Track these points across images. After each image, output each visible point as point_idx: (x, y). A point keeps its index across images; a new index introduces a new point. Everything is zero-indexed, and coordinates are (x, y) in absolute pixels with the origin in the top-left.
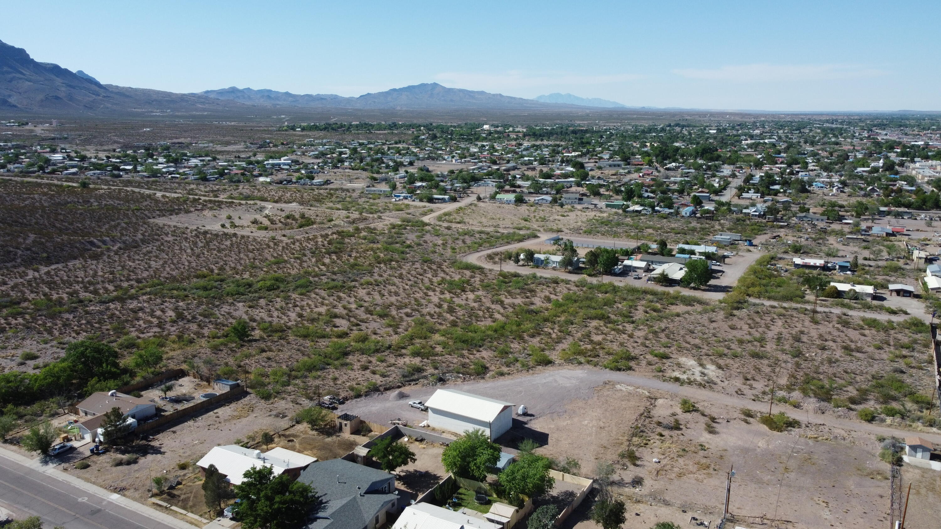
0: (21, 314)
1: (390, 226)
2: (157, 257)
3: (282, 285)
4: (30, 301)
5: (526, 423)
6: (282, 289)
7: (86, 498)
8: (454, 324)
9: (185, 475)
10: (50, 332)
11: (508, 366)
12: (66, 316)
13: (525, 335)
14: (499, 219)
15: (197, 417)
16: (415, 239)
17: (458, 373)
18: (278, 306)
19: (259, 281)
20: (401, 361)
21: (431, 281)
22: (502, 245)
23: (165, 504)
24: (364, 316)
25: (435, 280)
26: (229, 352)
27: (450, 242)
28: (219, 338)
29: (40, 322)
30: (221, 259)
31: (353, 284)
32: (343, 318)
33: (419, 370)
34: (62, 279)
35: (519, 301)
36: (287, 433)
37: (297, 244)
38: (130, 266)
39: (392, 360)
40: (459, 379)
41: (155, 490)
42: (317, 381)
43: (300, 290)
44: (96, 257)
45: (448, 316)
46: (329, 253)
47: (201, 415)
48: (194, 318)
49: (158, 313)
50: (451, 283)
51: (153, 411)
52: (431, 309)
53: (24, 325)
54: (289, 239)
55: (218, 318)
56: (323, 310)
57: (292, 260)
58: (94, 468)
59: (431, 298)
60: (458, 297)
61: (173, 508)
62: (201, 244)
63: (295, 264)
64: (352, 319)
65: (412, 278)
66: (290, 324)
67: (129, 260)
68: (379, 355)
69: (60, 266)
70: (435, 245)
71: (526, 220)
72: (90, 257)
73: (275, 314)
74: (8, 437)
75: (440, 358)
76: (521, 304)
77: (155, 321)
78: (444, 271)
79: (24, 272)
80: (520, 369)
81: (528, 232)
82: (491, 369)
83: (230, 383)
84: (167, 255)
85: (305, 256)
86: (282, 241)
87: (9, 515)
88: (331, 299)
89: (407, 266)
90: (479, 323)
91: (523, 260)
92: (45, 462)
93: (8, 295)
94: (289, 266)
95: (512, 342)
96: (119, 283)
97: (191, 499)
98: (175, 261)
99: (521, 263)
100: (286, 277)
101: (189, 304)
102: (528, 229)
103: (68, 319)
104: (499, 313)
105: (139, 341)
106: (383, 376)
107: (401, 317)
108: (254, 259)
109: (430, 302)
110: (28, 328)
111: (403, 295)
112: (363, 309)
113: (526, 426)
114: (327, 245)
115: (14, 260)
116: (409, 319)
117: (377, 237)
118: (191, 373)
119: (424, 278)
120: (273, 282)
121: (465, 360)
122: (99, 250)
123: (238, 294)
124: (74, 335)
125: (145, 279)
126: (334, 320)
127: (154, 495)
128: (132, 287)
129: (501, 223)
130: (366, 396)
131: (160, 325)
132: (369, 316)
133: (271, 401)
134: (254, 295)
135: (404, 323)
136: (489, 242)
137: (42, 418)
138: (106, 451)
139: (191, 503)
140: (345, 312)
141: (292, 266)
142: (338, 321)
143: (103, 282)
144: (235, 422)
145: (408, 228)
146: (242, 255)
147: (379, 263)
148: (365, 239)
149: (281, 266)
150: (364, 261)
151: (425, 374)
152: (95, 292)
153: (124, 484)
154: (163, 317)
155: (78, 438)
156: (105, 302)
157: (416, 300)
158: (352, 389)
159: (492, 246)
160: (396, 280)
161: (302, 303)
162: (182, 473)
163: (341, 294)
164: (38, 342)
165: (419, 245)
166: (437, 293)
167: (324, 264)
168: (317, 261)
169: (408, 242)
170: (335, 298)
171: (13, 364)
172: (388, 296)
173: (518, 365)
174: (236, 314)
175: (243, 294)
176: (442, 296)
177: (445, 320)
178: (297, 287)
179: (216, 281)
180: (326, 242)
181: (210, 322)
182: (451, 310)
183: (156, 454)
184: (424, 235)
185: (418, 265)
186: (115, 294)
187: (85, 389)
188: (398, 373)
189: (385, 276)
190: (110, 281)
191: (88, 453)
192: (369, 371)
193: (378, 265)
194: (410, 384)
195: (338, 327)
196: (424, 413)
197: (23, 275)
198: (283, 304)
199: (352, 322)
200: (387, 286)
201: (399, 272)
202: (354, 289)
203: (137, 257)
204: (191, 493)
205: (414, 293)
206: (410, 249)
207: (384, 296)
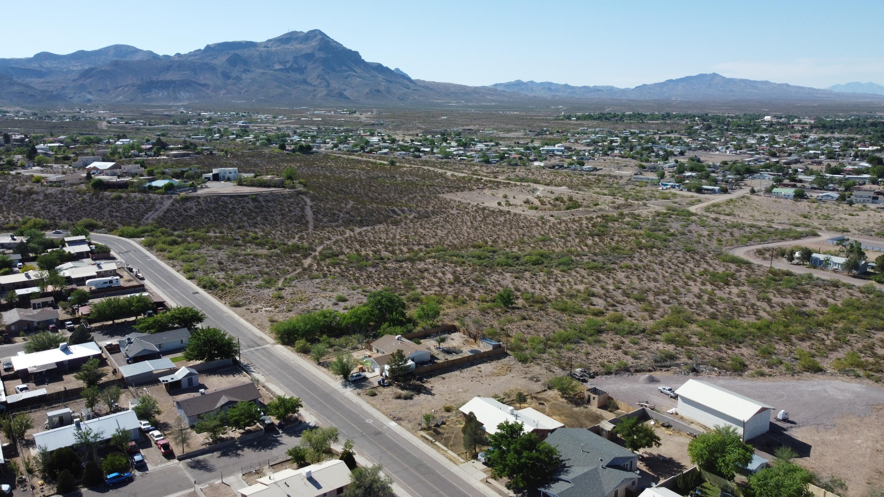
0: (338, 264)
1: (654, 214)
2: (443, 226)
3: (545, 261)
4: (345, 255)
5: (785, 430)
6: (545, 264)
7: (372, 421)
8: (713, 317)
9: (449, 417)
10: (358, 282)
11: (770, 367)
12: (370, 269)
13: (793, 337)
14: (774, 214)
15: (463, 368)
16: (680, 228)
17: (714, 366)
18: (541, 279)
19: (525, 256)
20: (654, 346)
21: (692, 271)
22: (774, 241)
23: (431, 438)
24: (621, 298)
25: (696, 270)
26: (495, 316)
27: (716, 233)
28: (487, 302)
29: (351, 272)
30: (495, 233)
31: (613, 266)
32: (600, 298)
33: (672, 357)
34: (369, 240)
35: (789, 301)
36: (539, 396)
37: (563, 224)
38: (421, 233)
39: (645, 344)
40: (714, 373)
41: (424, 425)
42: (570, 353)
43: (561, 267)
44: (396, 223)
45: (708, 307)
46: (592, 235)
47: (467, 367)
48: (468, 282)
49: (440, 275)
50: (713, 275)
51: (429, 358)
52: (690, 298)
53: (340, 274)
54: (556, 219)
55: (488, 285)
56: (582, 287)
57: (558, 239)
58: (379, 397)
59: (691, 287)
60: (720, 289)
61: (437, 443)
62: (479, 219)
63: (560, 243)
64: (609, 300)
65: (672, 266)
66: (550, 297)
67: (421, 228)
68: (633, 337)
69: (369, 228)
70: (701, 235)
71: (805, 217)
72: (391, 223)
73: (538, 286)
74: (321, 361)
75: (695, 348)
76: (791, 304)
77: (437, 281)
78: (707, 263)
79: (343, 231)
80: (784, 372)
81: (807, 229)
82: (750, 367)
83: (493, 343)
84: (451, 225)
85: (570, 236)
86: (549, 221)
87: (317, 423)
88: (590, 278)
89: (668, 254)
90: (740, 318)
91: (798, 258)
92: (345, 386)
93: (331, 248)
94: (554, 244)
95: (777, 343)
96: (411, 246)
97: (452, 439)
98: (457, 232)
99: (795, 261)
100: (550, 254)
101: (465, 270)
102: (808, 226)
103: (371, 272)
104: (765, 311)
105: (423, 296)
106: (635, 357)
107: (658, 303)
108: (523, 235)
109: (689, 291)
110: (342, 276)
111: (662, 281)
112: (620, 291)
113: (785, 432)
114: (590, 227)
115: (337, 221)
116: (666, 306)
117: (641, 224)
118: (462, 329)
119: (686, 267)
120: (538, 257)
121: (722, 354)
122: (399, 217)
123: (507, 265)
124: (374, 285)
125: (432, 245)
126: (592, 298)
127: (423, 429)
128: (421, 250)
129: (776, 218)
130: (616, 374)
131: (440, 285)
132: (626, 298)
133: (527, 365)
134: (520, 267)
135: (661, 310)
136: (759, 237)
137: (346, 349)
138: (389, 385)
139: (451, 442)
140: (602, 292)
141: (557, 244)
142: (595, 300)
143: (399, 244)
144: (494, 378)
145: (673, 216)
146: (513, 231)
147: (641, 248)
148: (628, 224)
149: (547, 243)
150: (625, 245)
151: (678, 362)
152: (393, 252)
153: (401, 415)
154: (444, 279)
155: (370, 370)
156: (399, 261)
157: (675, 288)
158: (603, 365)
159: (763, 241)
160: (656, 267)
161: (563, 279)
162: (447, 414)
163: (601, 275)
164: (348, 288)
165: (683, 234)
166: (698, 284)
167: (586, 245)
168: (580, 242)
169: (672, 231)
170: (595, 278)
171: (330, 303)
172: (646, 282)
173: (782, 368)
174: (504, 283)
175: (511, 266)
176: (703, 287)
177: (704, 311)
178: (560, 264)
179: (489, 252)
180: (590, 225)
181: (481, 287)
182: (712, 302)
183: (428, 394)
184: (689, 224)
185: (680, 254)
186: (408, 255)
187: (378, 331)
188: (650, 358)
189: (646, 261)
190: (405, 244)
191: (376, 384)
192: (621, 350)
193: (639, 251)
194: (661, 370)
195: (595, 305)
196: (673, 400)
197: (343, 233)
198: (546, 278)
199: (609, 302)
200: (646, 271)
201: (660, 259)
202: (613, 271)
203: (427, 226)
204: (453, 433)
205: (673, 282)
206: (674, 237)
207: (642, 280)
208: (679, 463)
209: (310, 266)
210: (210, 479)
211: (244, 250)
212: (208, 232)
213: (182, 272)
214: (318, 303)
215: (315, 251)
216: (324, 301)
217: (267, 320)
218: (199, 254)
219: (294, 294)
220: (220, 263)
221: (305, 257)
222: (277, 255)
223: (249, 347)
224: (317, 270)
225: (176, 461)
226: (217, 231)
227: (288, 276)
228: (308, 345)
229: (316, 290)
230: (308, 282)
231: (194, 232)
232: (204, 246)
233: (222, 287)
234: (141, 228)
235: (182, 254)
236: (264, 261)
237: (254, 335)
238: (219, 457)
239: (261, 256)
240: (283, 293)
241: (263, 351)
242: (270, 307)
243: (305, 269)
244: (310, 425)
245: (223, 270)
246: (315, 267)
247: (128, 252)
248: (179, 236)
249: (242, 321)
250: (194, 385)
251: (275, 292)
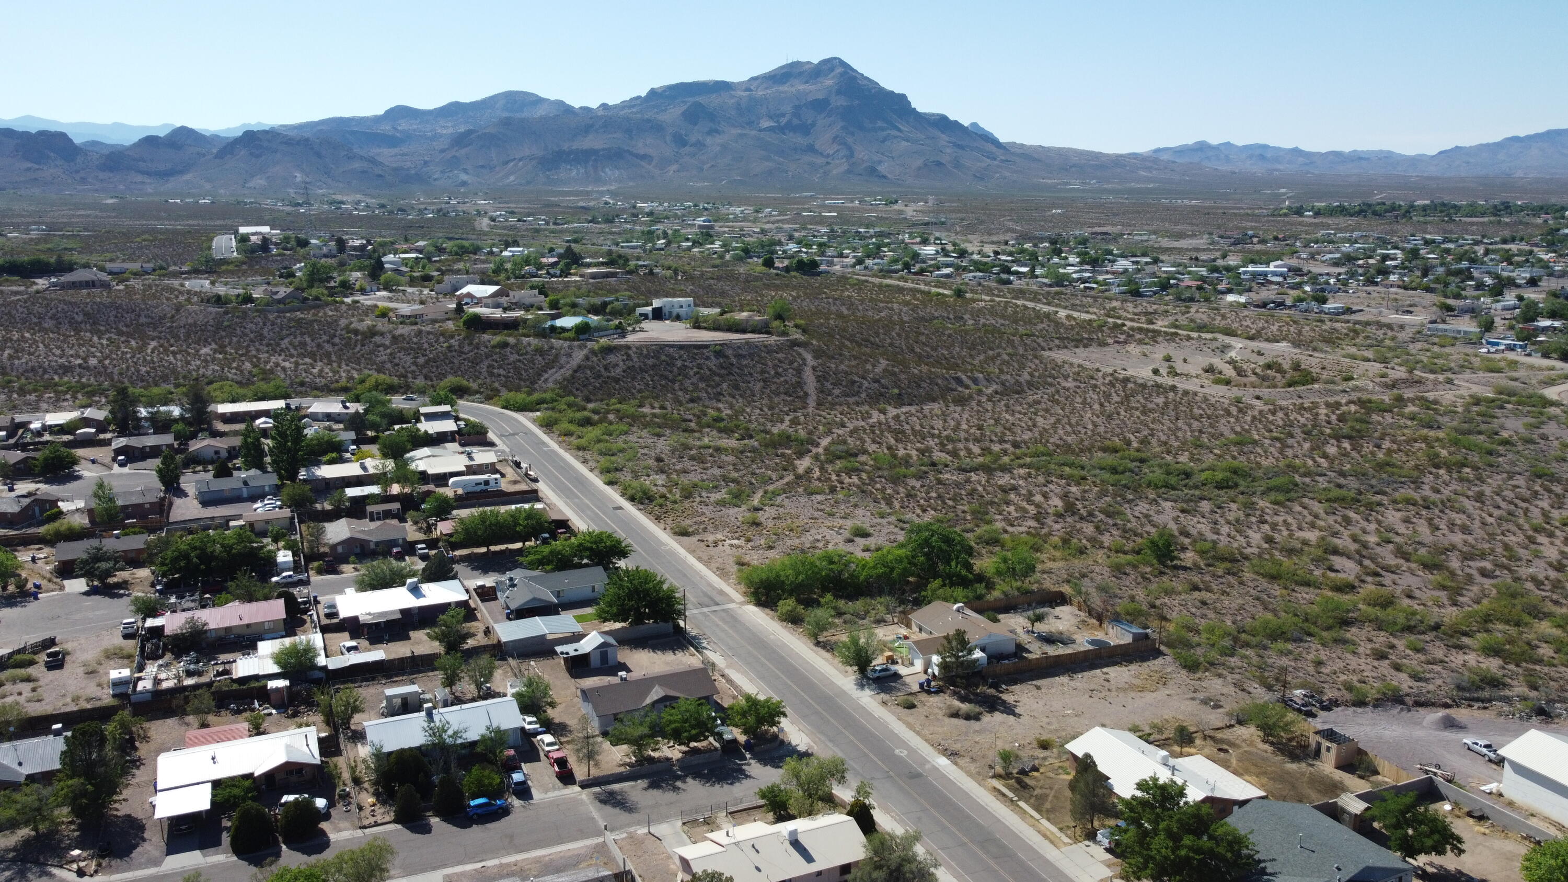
0: (857, 471)
1: (1468, 400)
2: (1047, 410)
3: (1242, 483)
4: (870, 454)
6: (1241, 489)
7: (906, 752)
9: (1045, 758)
10: (889, 504)
12: (912, 482)
15: (1075, 672)
16: (1522, 430)
18: (1231, 517)
19: (1203, 471)
20: (1457, 659)
23: (1010, 794)
24: (1392, 561)
25: (1555, 514)
26: (1140, 580)
28: (1125, 553)
29: (878, 486)
30: (1146, 425)
31: (1378, 498)
32: (1349, 558)
33: (1495, 683)
34: (913, 429)
36: (1219, 735)
37: (1280, 414)
38: (1007, 421)
39: (1439, 652)
41: (999, 769)
42: (1284, 659)
43: (1273, 496)
44: (961, 401)
46: (1338, 437)
47: (1083, 671)
48: (1091, 514)
49: (1038, 498)
51: (1012, 648)
52: (1539, 569)
53: (858, 487)
54: (1266, 404)
55: (1129, 521)
56: (1312, 536)
57: (1267, 442)
58: (920, 711)
59: (1542, 548)
61: (1021, 804)
62: (1116, 398)
63: (1272, 449)
64: (1367, 562)
65: (1503, 505)
66: (1248, 551)
67: (1007, 411)
68: (1413, 637)
69: (913, 409)
72: (954, 401)
73: (1225, 529)
74: (821, 639)
75: (1546, 669)
77: (1032, 510)
79: (867, 412)
83: (1135, 630)
84: (1063, 409)
85: (1292, 436)
86: (1252, 407)
87: (810, 747)
88: (1331, 520)
89: (1496, 480)
92: (861, 686)
93: (845, 442)
94: (1259, 450)
96: (988, 444)
97: (1050, 798)
98: (1073, 421)
100: (1251, 469)
101: (1085, 491)
103: (913, 488)
105: (1006, 536)
106: (1415, 677)
107: (1470, 575)
108: (1200, 431)
109: (1538, 554)
110: (863, 492)
111: (1479, 533)
112: (1391, 546)
114: (1335, 422)
116: (1487, 582)
117: (1439, 418)
118: (1075, 600)
119: (1532, 508)
120: (1228, 474)
122: (967, 391)
123: (1166, 487)
124: (918, 511)
125: (1025, 443)
126: (1332, 557)
127: (996, 776)
128: (1005, 452)
130: (1375, 706)
131: (1039, 518)
132: (1401, 561)
133: (1197, 675)
134: (1192, 492)
135: (1475, 589)
137: (864, 622)
138: (939, 691)
139: (1048, 805)
140: (1353, 547)
141: (1265, 452)
142: (1337, 561)
143: (967, 440)
144: (1133, 694)
145: (1509, 406)
146: (1180, 423)
147: (1437, 467)
148: (1413, 419)
149: (1246, 449)
150: (1404, 459)
151: (1507, 693)
152: (954, 454)
153: (957, 747)
154: (1045, 506)
155: (906, 662)
156: (965, 471)
157: (1506, 547)
158: (1349, 687)
160: (1468, 504)
161: (1276, 518)
162: (1041, 753)
163: (1351, 514)
164: (872, 514)
165: (1529, 441)
166: (1558, 542)
167: (1325, 456)
168: (1312, 449)
169: (1505, 434)
170: (1339, 519)
171: (840, 539)
172: (1446, 532)
174: (1159, 519)
175: (1174, 489)
178: (1270, 489)
179: (1133, 461)
180: (1334, 417)
181: (1115, 525)
183: (1008, 714)
184: (1543, 423)
185: (1520, 481)
186: (981, 459)
187: (923, 593)
188: (1448, 680)
189: (1446, 492)
190: (977, 440)
191: (916, 688)
192: (1387, 662)
193: (1434, 470)
194: (1472, 706)
195: (1337, 571)
196: (1494, 766)
197: (866, 416)
198: (1241, 514)
199: (1366, 567)
200: (1447, 511)
201: (1477, 489)
202: (1378, 508)
203: (1018, 408)
204: (1051, 788)
205: (1503, 534)
206: (1508, 447)
207: (1438, 529)
209: (809, 471)
210: (629, 825)
211: (699, 439)
212: (641, 406)
213: (597, 471)
214: (819, 537)
215: (818, 445)
216: (829, 534)
217: (731, 561)
218: (626, 442)
219: (779, 518)
220: (659, 460)
221: (800, 455)
222: (753, 450)
223: (702, 605)
224: (819, 479)
225: (577, 788)
226: (656, 405)
227: (771, 488)
228: (800, 608)
229: (817, 514)
230: (803, 500)
231: (618, 406)
232: (635, 429)
233: (661, 501)
234: (536, 396)
235: (599, 441)
236: (731, 459)
237: (710, 585)
238: (645, 789)
239: (726, 450)
240: (761, 516)
241: (724, 614)
242: (738, 539)
243: (798, 477)
244: (799, 748)
245: (663, 472)
246: (817, 473)
247: (514, 434)
248: (595, 412)
249: (691, 560)
250: (611, 663)
251: (748, 515)
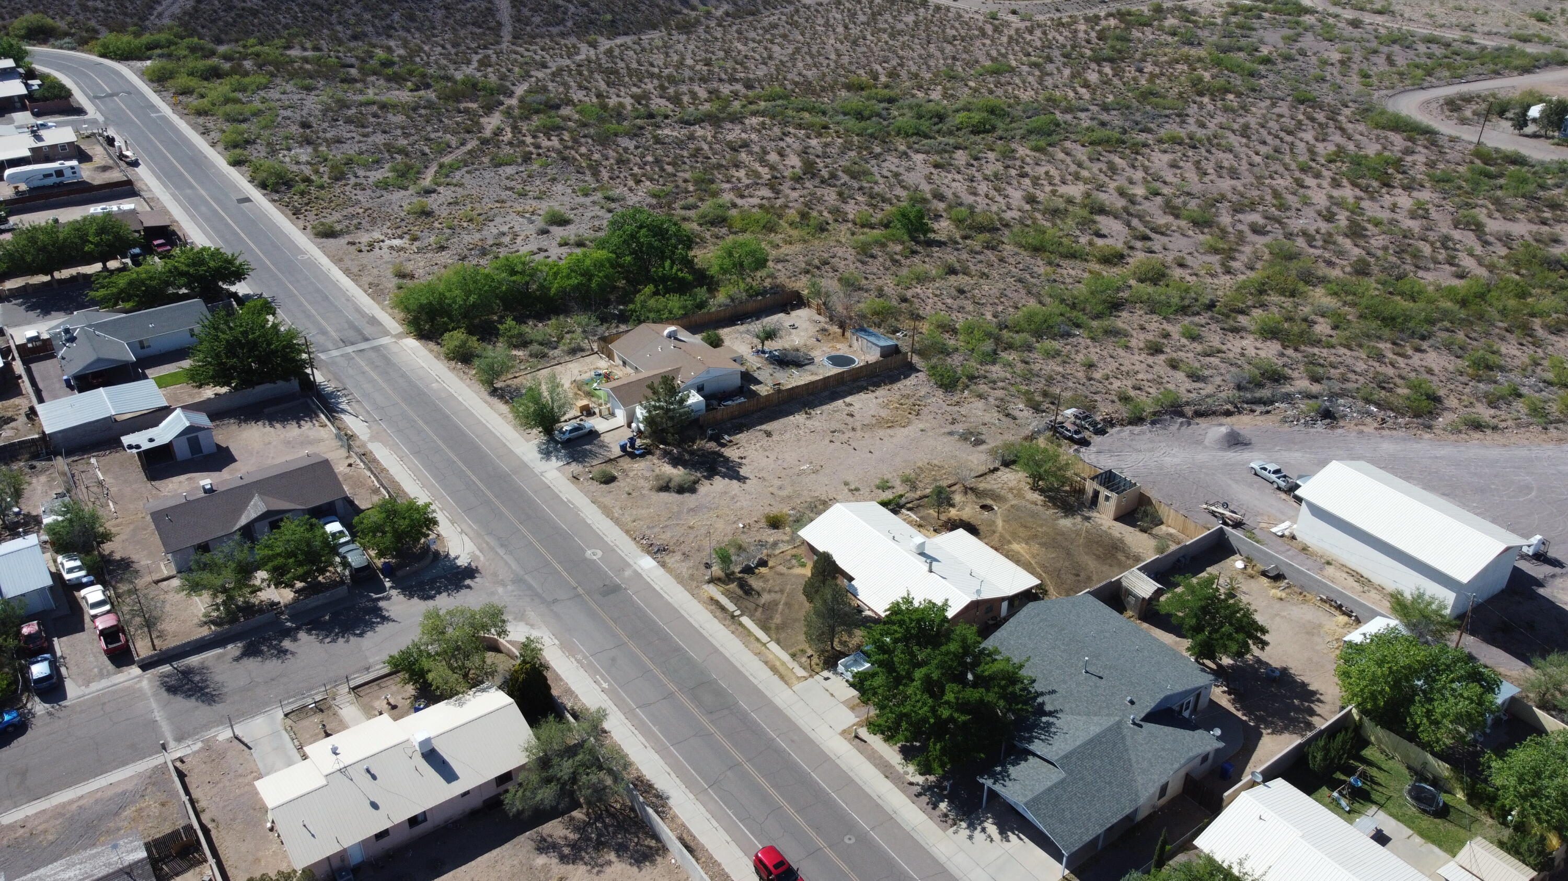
0: (558, 128)
1: (1227, 9)
2: (784, 36)
3: (1000, 125)
4: (575, 105)
5: (1540, 584)
6: (999, 133)
7: (600, 553)
8: (1362, 270)
9: (775, 544)
10: (596, 174)
11: (1492, 403)
12: (625, 142)
13: (1537, 323)
14: (1475, 11)
15: (813, 406)
16: (1281, 44)
17: (1368, 401)
18: (989, 170)
19: (957, 111)
20: (1235, 345)
21: (1311, 151)
22: (1480, 77)
23: (731, 607)
24: (1162, 220)
25: (1320, 148)
26: (888, 263)
27: (1357, 56)
28: (872, 227)
29: (583, 150)
30: (895, 52)
31: (1143, 137)
32: (1116, 218)
33: (1277, 378)
34: (628, 68)
35: (1521, 228)
36: (982, 485)
37: (1038, 33)
38: (739, 52)
39: (1214, 339)
40: (1369, 420)
41: (716, 570)
42: (1051, 362)
43: (1034, 140)
44: (687, 28)
45: (1347, 244)
46: (1099, 61)
47: (822, 404)
48: (833, 176)
49: (773, 157)
50: (1357, 162)
51: (737, 381)
52: (1307, 221)
53: (559, 152)
54: (1022, 20)
55: (876, 183)
56: (1075, 191)
57: (1025, 68)
58: (622, 484)
59: (1309, 193)
60: (1372, 198)
61: (745, 620)
62: (862, 18)
63: (1030, 79)
64: (1135, 222)
65: (1269, 139)
66: (1008, 215)
67: (739, 40)
68: (1187, 320)
69: (628, 40)
70: (1325, 63)
71: (1541, 19)
72: (678, 28)
73: (983, 188)
74: (498, 385)
75: (1325, 352)
76: (1528, 237)
77: (764, 172)
78: (1342, 130)
79: (574, 46)
80: (1525, 419)
81: (1547, 50)
82: (1447, 403)
83: (883, 343)
84: (803, 34)
85: (1051, 61)
86: (1008, 24)
87: (474, 557)
88: (1095, 167)
89: (1260, 108)
90: (1421, 273)
91: (1534, 120)
92: (546, 454)
93: (545, 89)
94: (1017, 80)
95: (1502, 339)
96: (715, 85)
97: (781, 607)
98: (814, 50)
99: (1531, 129)
100: (1010, 106)
101: (826, 145)
102: (1547, 41)
103: (626, 150)
104: (1471, 254)
105: (734, 212)
106: (1194, 377)
107: (1241, 232)
108: (954, 58)
109: (1307, 202)
110: (564, 159)
111: (1248, 178)
112: (1159, 199)
113: (1541, 591)
114: (1095, 40)
115: (562, 22)
116: (1260, 240)
117: (1199, 32)
118: (814, 302)
119: (1297, 142)
120: (985, 114)
121: (1382, 369)
122: (693, 14)
123: (917, 134)
124: (631, 183)
125: (759, 81)
126: (1097, 218)
127: (713, 580)
128: (736, 94)
129: (1479, 20)
130: (1153, 423)
131: (774, 185)
132: (1170, 219)
133: (956, 399)
134: (945, 140)
135: (1248, 249)
136: (1449, 67)
137: (556, 352)
138: (647, 452)
139: (778, 619)
140: (1121, 203)
141: (1024, 82)
142: (1105, 223)
143: (691, 79)
144: (881, 433)
145: (1266, 15)
146: (932, 48)
147: (1201, 94)
148: (1174, 34)
149: (1003, 80)
150: (1168, 85)
151: (1287, 389)
152: (676, 100)
153: (665, 538)
154: (781, 167)
155: (605, 413)
156: (689, 123)
157: (1276, 194)
158: (1125, 399)
159: (1457, 78)
160: (1235, 140)
161: (1037, 168)
162: (771, 536)
163: (1117, 160)
164: (574, 191)
165: (1288, 58)
166: (1325, 183)
167: (1086, 85)
168: (1073, 76)
169: (1265, 51)
170: (1104, 167)
171: (531, 230)
172: (1213, 177)
173: (1520, 406)
174: (911, 179)
175: (926, 136)
176: (1336, 193)
177: (1341, 253)
178: (1030, 132)
179: (880, 101)
180: (1093, 34)
181: (860, 189)
182: (1356, 232)
183: (731, 478)
184: (1299, 35)
185: (1283, 108)
186: (707, 107)
187: (631, 306)
188: (1228, 377)
189: (1212, 125)
190: (704, 80)
191: (617, 451)
192: (1162, 357)
193: (1198, 99)
194: (1253, 411)
195: (1104, 236)
196: (1283, 496)
197: (572, 52)
198: (999, 167)
199: (1135, 229)
200: (1214, 150)
201: (1241, 121)
202: (1144, 150)
203: (752, 34)
204: (782, 591)
205: (1271, 177)
206: (1269, 66)
207: (1206, 174)
208: (1304, 685)
209: (498, 132)
210: (207, 726)
211: (361, 92)
212: (289, 47)
213: (220, 147)
214: (505, 229)
215: (511, 94)
216: (518, 223)
217: (389, 273)
218: (264, 101)
219: (456, 203)
220: (305, 125)
221: (489, 110)
222: (430, 105)
223: (345, 342)
224: (510, 144)
225: (135, 671)
226: (308, 45)
227: (447, 160)
228: (473, 342)
229: (505, 194)
230: (488, 174)
231: (258, 48)
232: (278, 81)
233: (302, 186)
234: (146, 38)
235: (227, 101)
236: (400, 119)
237: (358, 310)
238: (237, 659)
239: (394, 106)
240: (431, 202)
241: (373, 355)
242: (401, 237)
243: (485, 142)
244: (459, 562)
245: (309, 142)
246: (508, 135)
247: (111, 95)
248: (227, 58)
249: (337, 274)
250: (206, 450)
251: (415, 200)
